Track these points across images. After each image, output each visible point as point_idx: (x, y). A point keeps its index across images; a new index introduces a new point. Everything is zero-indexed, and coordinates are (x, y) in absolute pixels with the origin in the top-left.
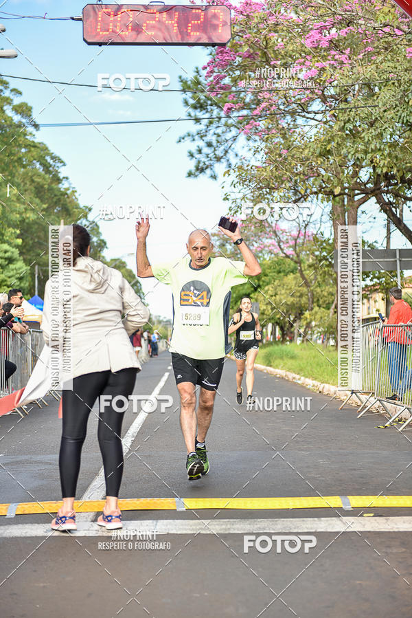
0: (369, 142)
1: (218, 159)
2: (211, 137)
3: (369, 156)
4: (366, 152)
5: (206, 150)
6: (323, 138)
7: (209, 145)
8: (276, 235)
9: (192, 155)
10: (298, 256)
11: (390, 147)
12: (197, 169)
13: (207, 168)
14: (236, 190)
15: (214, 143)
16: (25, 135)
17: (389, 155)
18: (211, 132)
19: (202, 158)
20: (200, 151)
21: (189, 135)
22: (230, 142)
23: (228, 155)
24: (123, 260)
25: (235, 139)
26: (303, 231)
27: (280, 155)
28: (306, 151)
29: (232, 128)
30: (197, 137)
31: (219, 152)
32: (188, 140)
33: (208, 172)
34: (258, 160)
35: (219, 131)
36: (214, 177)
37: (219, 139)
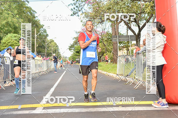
0: (121, 6)
1: (80, 11)
2: (77, 5)
3: (121, 9)
4: (120, 8)
5: (76, 8)
6: (108, 4)
7: (77, 7)
8: (96, 32)
9: (72, 10)
10: (102, 38)
11: (127, 7)
12: (74, 14)
13: (76, 13)
14: (85, 19)
15: (78, 6)
16: (25, 4)
17: (127, 9)
18: (78, 3)
19: (75, 10)
20: (74, 9)
21: (71, 4)
22: (83, 6)
23: (82, 10)
24: (53, 40)
25: (84, 5)
26: (103, 31)
27: (97, 9)
28: (104, 8)
29: (83, 2)
30: (73, 5)
31: (80, 9)
32: (71, 5)
33: (77, 14)
34: (90, 11)
35: (80, 3)
36: (79, 16)
37: (80, 5)
